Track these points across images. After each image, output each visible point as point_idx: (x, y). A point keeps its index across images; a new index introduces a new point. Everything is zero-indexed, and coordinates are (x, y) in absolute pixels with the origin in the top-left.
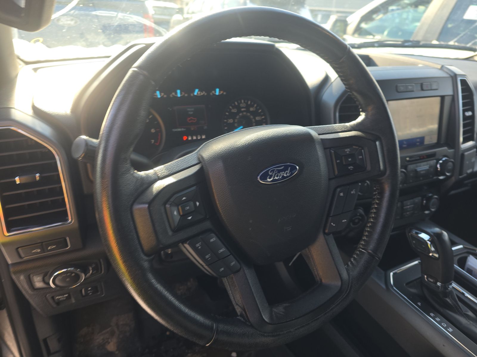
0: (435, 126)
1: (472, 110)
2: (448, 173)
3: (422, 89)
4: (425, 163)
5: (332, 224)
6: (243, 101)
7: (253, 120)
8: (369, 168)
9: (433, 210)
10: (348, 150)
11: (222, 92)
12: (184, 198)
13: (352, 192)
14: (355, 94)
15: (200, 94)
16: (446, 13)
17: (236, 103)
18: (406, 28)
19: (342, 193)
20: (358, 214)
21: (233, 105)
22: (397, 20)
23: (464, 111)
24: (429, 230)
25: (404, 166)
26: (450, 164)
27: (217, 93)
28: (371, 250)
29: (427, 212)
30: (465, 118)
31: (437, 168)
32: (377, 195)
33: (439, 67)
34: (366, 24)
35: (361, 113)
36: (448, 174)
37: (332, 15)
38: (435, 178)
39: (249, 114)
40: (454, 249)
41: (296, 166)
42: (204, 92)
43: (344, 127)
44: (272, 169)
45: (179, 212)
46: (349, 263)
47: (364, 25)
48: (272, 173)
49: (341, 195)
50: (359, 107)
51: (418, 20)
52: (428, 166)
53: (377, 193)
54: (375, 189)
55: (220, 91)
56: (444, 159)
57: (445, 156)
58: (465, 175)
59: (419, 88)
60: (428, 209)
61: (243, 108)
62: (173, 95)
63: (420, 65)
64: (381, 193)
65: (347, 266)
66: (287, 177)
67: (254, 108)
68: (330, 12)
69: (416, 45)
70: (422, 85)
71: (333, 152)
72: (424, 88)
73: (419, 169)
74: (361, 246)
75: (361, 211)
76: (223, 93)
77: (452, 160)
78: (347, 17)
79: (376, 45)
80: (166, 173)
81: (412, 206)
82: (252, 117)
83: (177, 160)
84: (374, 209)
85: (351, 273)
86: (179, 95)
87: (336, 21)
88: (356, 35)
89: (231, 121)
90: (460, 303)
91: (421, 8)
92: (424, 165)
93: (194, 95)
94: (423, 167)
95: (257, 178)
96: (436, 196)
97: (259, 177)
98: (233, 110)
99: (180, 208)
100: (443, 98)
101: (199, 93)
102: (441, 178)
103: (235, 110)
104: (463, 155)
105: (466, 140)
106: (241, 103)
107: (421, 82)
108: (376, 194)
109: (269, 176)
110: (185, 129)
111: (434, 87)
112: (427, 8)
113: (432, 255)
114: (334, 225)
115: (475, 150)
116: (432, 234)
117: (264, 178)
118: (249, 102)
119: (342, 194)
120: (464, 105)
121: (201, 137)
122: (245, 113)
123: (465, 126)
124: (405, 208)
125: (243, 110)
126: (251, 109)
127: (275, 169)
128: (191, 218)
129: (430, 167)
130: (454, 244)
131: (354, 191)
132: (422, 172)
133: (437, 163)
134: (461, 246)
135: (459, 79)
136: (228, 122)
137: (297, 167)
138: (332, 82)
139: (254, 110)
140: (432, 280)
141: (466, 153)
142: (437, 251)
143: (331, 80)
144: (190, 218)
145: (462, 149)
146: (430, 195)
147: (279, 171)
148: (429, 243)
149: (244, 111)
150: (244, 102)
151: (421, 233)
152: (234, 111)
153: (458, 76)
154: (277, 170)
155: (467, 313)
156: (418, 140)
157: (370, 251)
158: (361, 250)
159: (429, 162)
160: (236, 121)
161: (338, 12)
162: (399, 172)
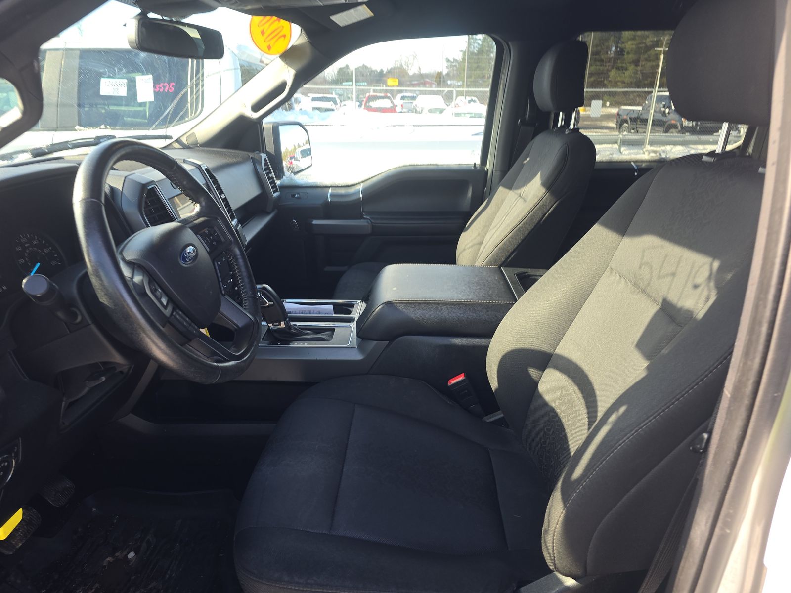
6: (21, 236)
10: (207, 232)
17: (16, 240)
23: (220, 194)
30: (223, 200)
33: (182, 161)
39: (35, 249)
61: (26, 243)
67: (36, 240)
71: (199, 235)
82: (39, 251)
89: (22, 261)
98: (17, 248)
103: (19, 248)
106: (20, 238)
115: (240, 226)
118: (28, 236)
120: (217, 189)
122: (31, 249)
123: (226, 206)
125: (26, 245)
135: (203, 168)
136: (20, 263)
139: (38, 242)
149: (29, 247)
150: (23, 236)
153: (202, 166)
160: (27, 259)
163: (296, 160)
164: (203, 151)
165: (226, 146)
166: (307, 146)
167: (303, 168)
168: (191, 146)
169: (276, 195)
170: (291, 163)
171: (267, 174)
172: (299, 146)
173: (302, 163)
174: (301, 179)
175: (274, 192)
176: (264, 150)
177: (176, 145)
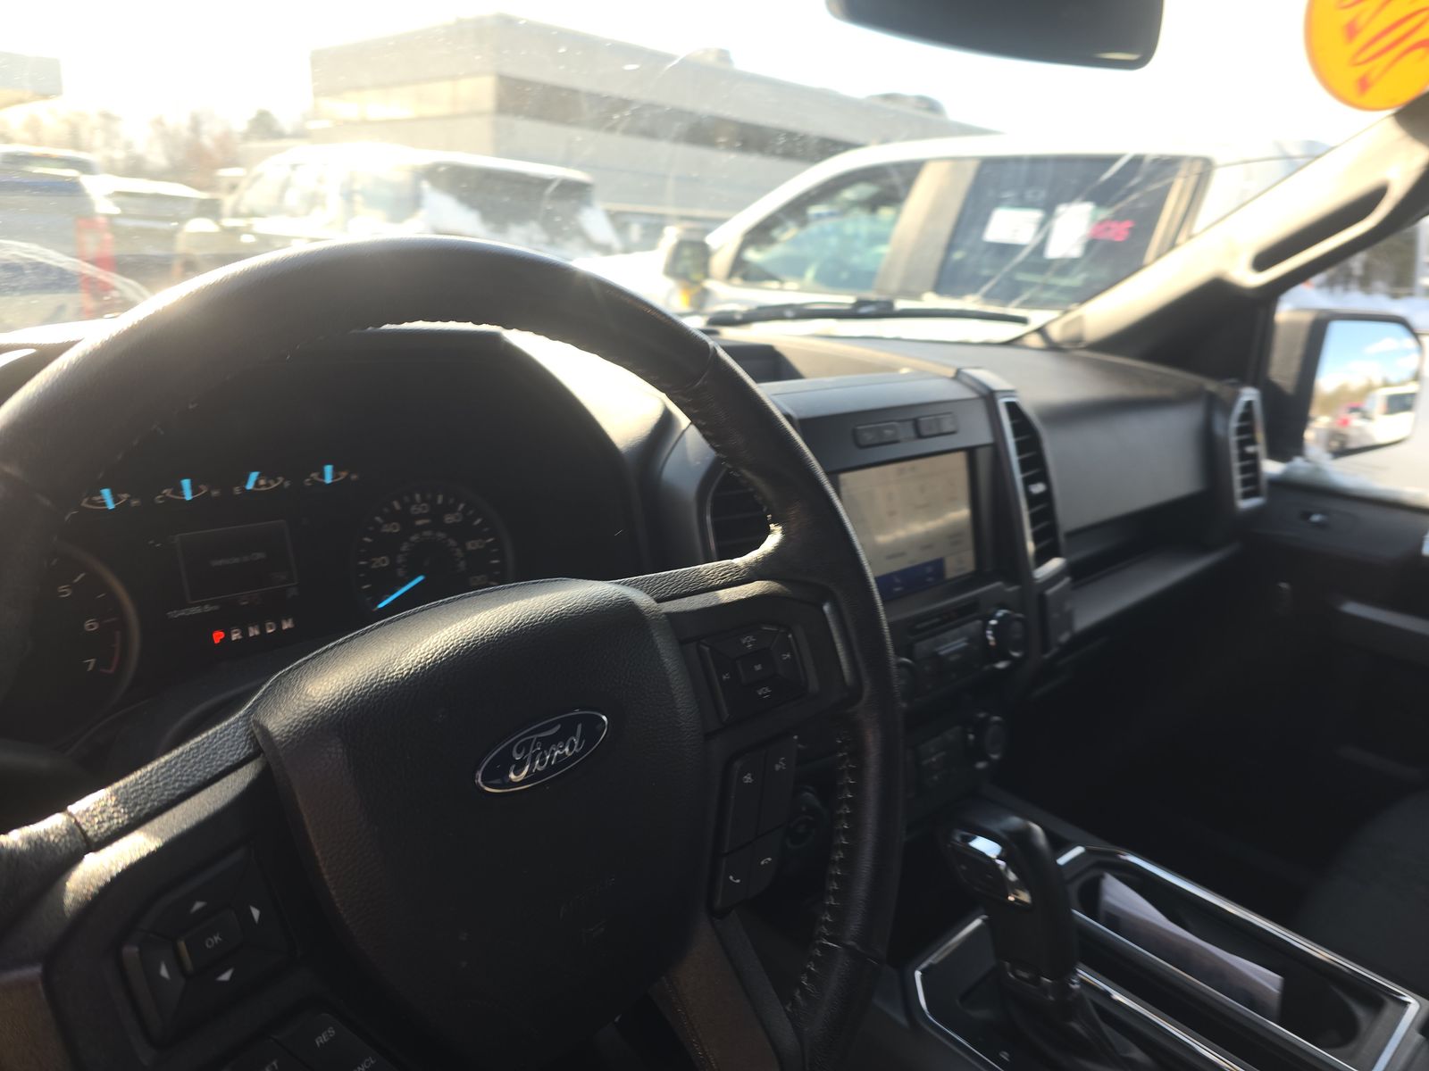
0: (963, 513)
1: (1043, 476)
2: (1016, 650)
3: (920, 436)
4: (955, 631)
5: (731, 878)
6: (418, 497)
7: (459, 552)
8: (814, 685)
9: (995, 757)
10: (748, 641)
11: (343, 474)
12: (198, 905)
13: (777, 767)
14: (748, 474)
15: (267, 485)
16: (945, 227)
17: (397, 505)
18: (856, 260)
19: (749, 774)
20: (804, 809)
21: (386, 510)
22: (833, 241)
23: (1028, 482)
24: (995, 827)
25: (904, 649)
26: (1017, 626)
27: (328, 479)
28: (853, 940)
29: (981, 765)
30: (1033, 500)
31: (987, 641)
32: (848, 761)
33: (951, 373)
34: (759, 250)
35: (772, 526)
36: (1016, 654)
37: (670, 225)
38: (987, 668)
39: (441, 535)
40: (1062, 861)
41: (600, 715)
42: (280, 479)
43: (729, 569)
44: (522, 740)
45: (177, 964)
46: (797, 993)
47: (752, 255)
48: (522, 754)
49: (747, 782)
50: (765, 510)
51: (882, 239)
52: (964, 639)
53: (845, 754)
54: (839, 742)
55: (335, 470)
56: (1000, 613)
57: (1002, 606)
58: (1055, 650)
59: (911, 433)
60: (985, 758)
61: (421, 516)
62: (165, 497)
63: (904, 371)
64: (858, 753)
65: (791, 1008)
66: (575, 756)
67: (457, 514)
68: (662, 216)
69: (885, 311)
70: (916, 423)
71: (707, 649)
72: (925, 432)
73: (944, 651)
74: (825, 930)
75: (809, 796)
76: (347, 478)
77: (1020, 615)
78: (707, 232)
79: (789, 313)
80: (121, 819)
81: (943, 754)
82: (452, 542)
83: (167, 757)
84: (845, 806)
85: (806, 1029)
86: (188, 496)
87: (681, 245)
88: (737, 281)
89: (382, 562)
90: (1106, 1028)
91: (886, 213)
92: (955, 638)
93: (244, 490)
94: (953, 644)
95: (474, 778)
96: (996, 718)
97: (479, 774)
98: (386, 526)
99: (182, 945)
100: (971, 452)
101: (262, 482)
102: (1001, 665)
103: (395, 527)
104: (1042, 599)
105: (1042, 557)
106: (413, 502)
107: (914, 415)
108: (844, 758)
109: (513, 766)
110: (216, 608)
111: (947, 427)
112: (898, 213)
113: (1017, 900)
114: (738, 881)
115: (1067, 580)
116: (1004, 836)
117: (497, 773)
118: (440, 499)
119: (748, 779)
120: (1024, 466)
121: (279, 626)
122: (427, 533)
123: (1035, 520)
124: (925, 762)
125: (419, 523)
126: (449, 519)
127: (532, 739)
128: (233, 976)
129: (970, 640)
130: (1060, 845)
131: (784, 761)
132: (953, 658)
133: (985, 626)
134: (1078, 850)
135: (1002, 402)
136: (374, 566)
137: (604, 718)
138: (684, 431)
139: (459, 521)
140: (1025, 975)
141: (1050, 592)
142: (1023, 883)
143: (679, 425)
144: (226, 977)
145: (1039, 581)
146: (982, 715)
147: (547, 743)
148: (1001, 863)
149: (424, 527)
150: (424, 500)
151: (974, 838)
152: (393, 528)
153: (998, 395)
154: (538, 739)
155: (1128, 1055)
156: (929, 570)
157: (851, 943)
158: (825, 942)
159: (965, 627)
160: (400, 560)
161: (683, 218)
162: (894, 669)
163: (1366, 416)
164: (1086, 361)
165: (1152, 356)
166: (1411, 388)
167: (1380, 440)
168: (1065, 346)
169: (1245, 504)
170: (1345, 422)
171: (1242, 444)
172: (1386, 384)
173: (1381, 427)
174: (1349, 474)
175: (1246, 496)
176: (1258, 377)
177: (1035, 341)
